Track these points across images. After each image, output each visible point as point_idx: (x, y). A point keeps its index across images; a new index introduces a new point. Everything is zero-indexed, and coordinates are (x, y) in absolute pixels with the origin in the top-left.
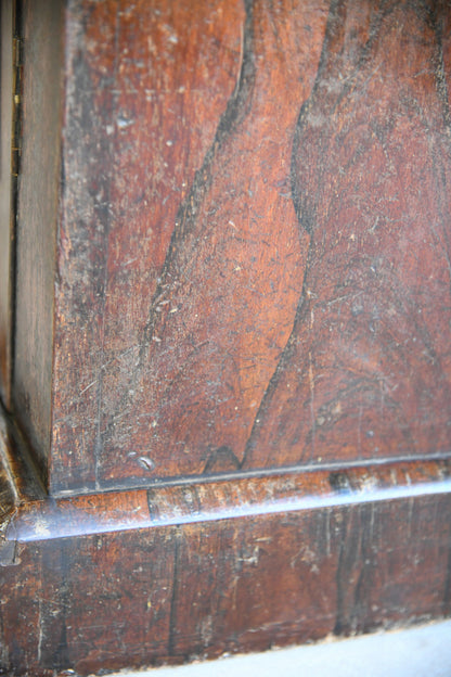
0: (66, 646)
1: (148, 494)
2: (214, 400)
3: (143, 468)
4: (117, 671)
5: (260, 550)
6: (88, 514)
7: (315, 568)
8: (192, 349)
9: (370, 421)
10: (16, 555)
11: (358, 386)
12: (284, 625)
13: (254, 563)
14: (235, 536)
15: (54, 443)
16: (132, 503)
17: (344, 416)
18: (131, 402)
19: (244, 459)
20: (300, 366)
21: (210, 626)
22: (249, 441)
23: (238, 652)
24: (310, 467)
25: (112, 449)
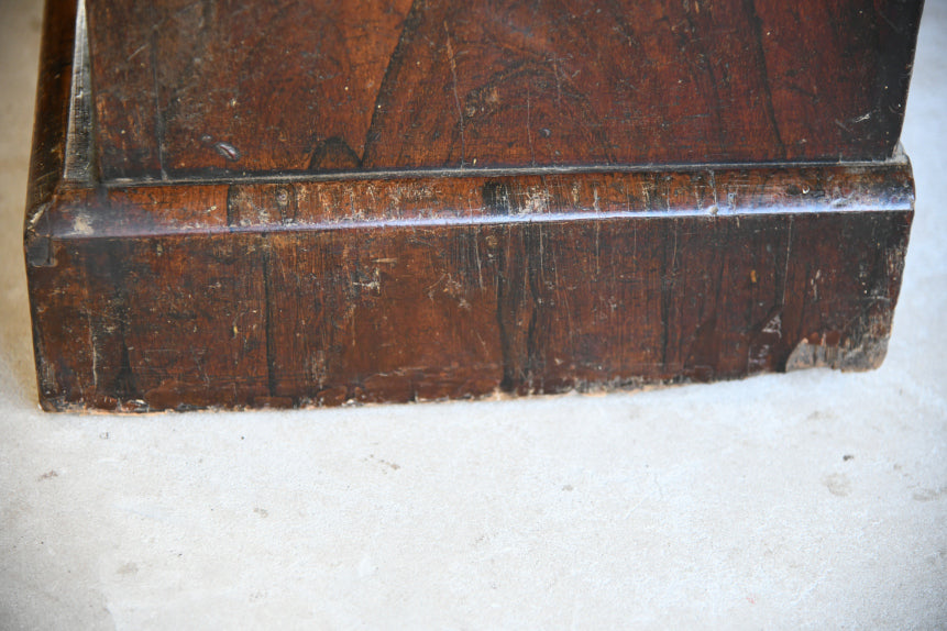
0: (130, 370)
1: (229, 190)
2: (315, 77)
3: (225, 157)
4: (204, 408)
5: (382, 273)
6: (146, 211)
7: (463, 303)
8: (276, 11)
9: (542, 115)
10: (51, 254)
11: (521, 68)
12: (427, 371)
13: (375, 288)
14: (345, 253)
15: (100, 119)
16: (206, 201)
17: (504, 107)
18: (199, 74)
19: (365, 155)
20: (432, 39)
21: (323, 365)
22: (370, 131)
23: (368, 400)
24: (461, 171)
25: (179, 131)
